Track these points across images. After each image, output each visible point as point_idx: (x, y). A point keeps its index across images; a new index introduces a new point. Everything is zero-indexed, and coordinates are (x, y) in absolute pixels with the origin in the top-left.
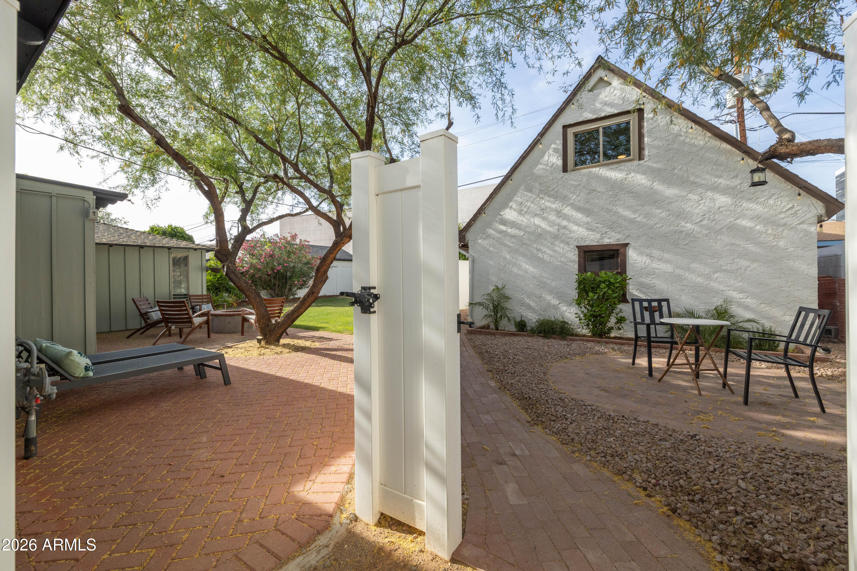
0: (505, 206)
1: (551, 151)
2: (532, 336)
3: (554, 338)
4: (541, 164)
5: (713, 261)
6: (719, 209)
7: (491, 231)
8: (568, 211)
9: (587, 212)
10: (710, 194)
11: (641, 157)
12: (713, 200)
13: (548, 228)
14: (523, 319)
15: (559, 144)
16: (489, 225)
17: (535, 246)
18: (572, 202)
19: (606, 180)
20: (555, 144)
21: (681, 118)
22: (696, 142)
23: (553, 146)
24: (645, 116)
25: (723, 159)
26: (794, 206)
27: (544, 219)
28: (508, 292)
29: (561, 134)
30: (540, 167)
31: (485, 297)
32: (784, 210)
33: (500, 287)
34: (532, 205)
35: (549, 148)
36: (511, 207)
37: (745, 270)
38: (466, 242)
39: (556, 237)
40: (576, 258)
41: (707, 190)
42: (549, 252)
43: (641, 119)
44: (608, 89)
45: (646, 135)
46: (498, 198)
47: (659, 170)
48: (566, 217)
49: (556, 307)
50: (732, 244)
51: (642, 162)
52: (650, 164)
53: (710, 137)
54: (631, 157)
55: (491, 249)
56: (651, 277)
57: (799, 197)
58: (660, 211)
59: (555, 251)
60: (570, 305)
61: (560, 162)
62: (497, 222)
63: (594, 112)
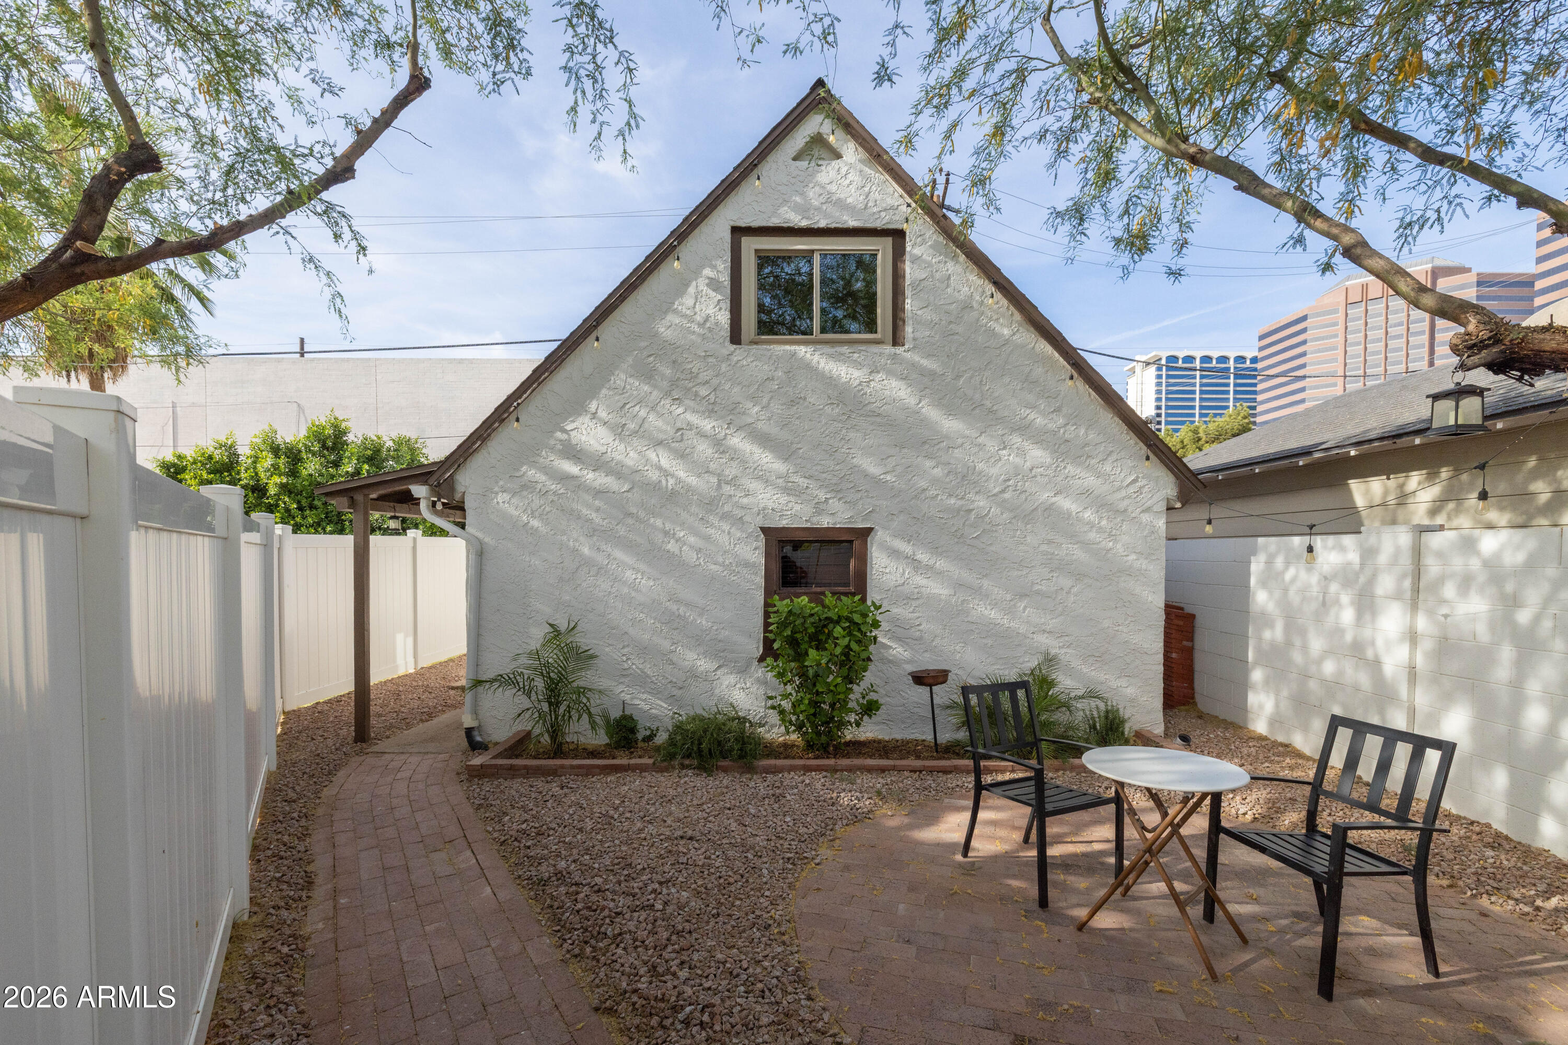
0: (577, 407)
1: (702, 284)
2: (666, 770)
3: (725, 770)
4: (675, 311)
5: (1020, 573)
6: (1031, 470)
7: (532, 474)
8: (737, 441)
9: (784, 451)
10: (1016, 439)
11: (897, 340)
12: (1022, 453)
13: (693, 480)
14: (627, 713)
15: (721, 270)
16: (529, 454)
17: (659, 523)
18: (750, 420)
19: (829, 381)
20: (714, 267)
21: (972, 271)
22: (998, 329)
23: (707, 272)
24: (908, 249)
25: (1039, 371)
26: (1138, 477)
27: (682, 455)
28: (583, 641)
29: (727, 246)
30: (671, 318)
31: (524, 660)
32: (1125, 484)
33: (563, 626)
34: (652, 417)
35: (697, 273)
36: (594, 415)
37: (1068, 593)
38: (458, 496)
39: (710, 504)
40: (758, 558)
41: (1013, 430)
42: (692, 539)
43: (899, 253)
44: (835, 164)
45: (908, 293)
46: (559, 383)
47: (932, 374)
48: (735, 456)
49: (706, 678)
50: (1050, 542)
51: (899, 350)
52: (916, 358)
53: (1020, 325)
54: (878, 336)
55: (535, 523)
56: (915, 603)
57: (1147, 463)
58: (933, 463)
59: (707, 538)
60: (743, 671)
61: (724, 318)
62: (552, 449)
63: (804, 210)
